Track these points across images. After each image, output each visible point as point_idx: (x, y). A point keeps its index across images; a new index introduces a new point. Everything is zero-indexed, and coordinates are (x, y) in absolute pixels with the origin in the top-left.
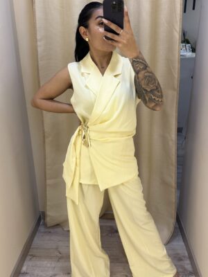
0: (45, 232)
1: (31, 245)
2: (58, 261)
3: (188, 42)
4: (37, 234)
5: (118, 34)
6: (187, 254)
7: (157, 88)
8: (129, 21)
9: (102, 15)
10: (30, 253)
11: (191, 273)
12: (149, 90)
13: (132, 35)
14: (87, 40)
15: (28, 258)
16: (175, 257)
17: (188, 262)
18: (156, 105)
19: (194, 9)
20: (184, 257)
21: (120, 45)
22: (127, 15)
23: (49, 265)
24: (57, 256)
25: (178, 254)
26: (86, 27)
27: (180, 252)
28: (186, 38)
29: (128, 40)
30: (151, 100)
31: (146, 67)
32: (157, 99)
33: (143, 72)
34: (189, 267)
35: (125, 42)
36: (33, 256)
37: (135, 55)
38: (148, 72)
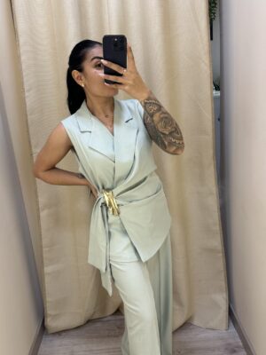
5: (121, 75)
6: (241, 344)
7: (176, 129)
12: (167, 133)
14: (83, 86)
16: (226, 349)
18: (178, 148)
20: (238, 347)
21: (127, 88)
22: (131, 50)
25: (229, 344)
26: (81, 70)
27: (231, 341)
29: (134, 80)
30: (171, 144)
31: (160, 107)
32: (177, 142)
33: (158, 114)
35: (131, 82)
37: (145, 95)
38: (164, 113)
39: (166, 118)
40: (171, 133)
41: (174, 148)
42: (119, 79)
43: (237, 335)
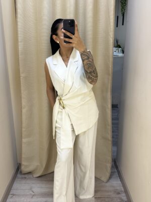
0: (22, 178)
1: (12, 187)
2: (32, 198)
3: (120, 47)
4: (16, 179)
5: (71, 38)
6: (123, 190)
7: (94, 71)
8: (78, 30)
10: (11, 193)
12: (89, 72)
13: (80, 38)
15: (10, 196)
16: (115, 192)
17: (124, 195)
18: (92, 81)
19: (123, 24)
20: (122, 191)
22: (77, 26)
24: (31, 194)
26: (57, 35)
27: (118, 188)
28: (119, 44)
30: (90, 78)
31: (88, 58)
32: (93, 78)
33: (86, 61)
35: (76, 42)
36: (13, 195)
37: (83, 50)
38: (89, 61)
39: (90, 64)
41: (91, 80)
43: (121, 185)
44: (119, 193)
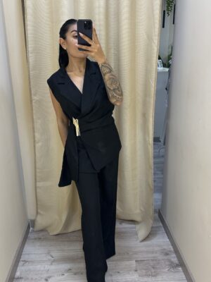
1: (22, 252)
2: (51, 264)
6: (172, 249)
7: (118, 88)
9: (76, 29)
10: (22, 259)
11: (177, 265)
12: (112, 89)
15: (21, 263)
16: (162, 252)
17: (174, 255)
18: (117, 101)
20: (170, 251)
21: (93, 54)
22: (95, 31)
23: (42, 269)
24: (49, 260)
25: (165, 249)
26: (64, 38)
27: (165, 247)
31: (111, 70)
32: (117, 97)
33: (108, 75)
34: (175, 260)
36: (25, 261)
38: (112, 75)
39: (113, 78)
40: (114, 90)
41: (115, 100)
42: (89, 48)
43: (169, 243)
44: (167, 254)
